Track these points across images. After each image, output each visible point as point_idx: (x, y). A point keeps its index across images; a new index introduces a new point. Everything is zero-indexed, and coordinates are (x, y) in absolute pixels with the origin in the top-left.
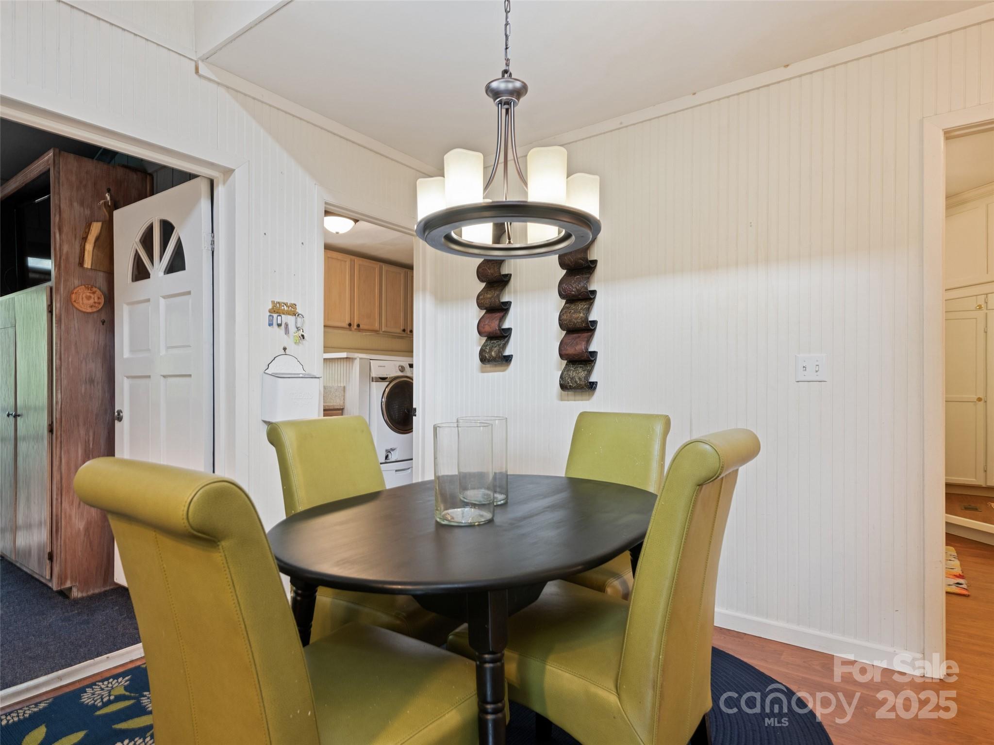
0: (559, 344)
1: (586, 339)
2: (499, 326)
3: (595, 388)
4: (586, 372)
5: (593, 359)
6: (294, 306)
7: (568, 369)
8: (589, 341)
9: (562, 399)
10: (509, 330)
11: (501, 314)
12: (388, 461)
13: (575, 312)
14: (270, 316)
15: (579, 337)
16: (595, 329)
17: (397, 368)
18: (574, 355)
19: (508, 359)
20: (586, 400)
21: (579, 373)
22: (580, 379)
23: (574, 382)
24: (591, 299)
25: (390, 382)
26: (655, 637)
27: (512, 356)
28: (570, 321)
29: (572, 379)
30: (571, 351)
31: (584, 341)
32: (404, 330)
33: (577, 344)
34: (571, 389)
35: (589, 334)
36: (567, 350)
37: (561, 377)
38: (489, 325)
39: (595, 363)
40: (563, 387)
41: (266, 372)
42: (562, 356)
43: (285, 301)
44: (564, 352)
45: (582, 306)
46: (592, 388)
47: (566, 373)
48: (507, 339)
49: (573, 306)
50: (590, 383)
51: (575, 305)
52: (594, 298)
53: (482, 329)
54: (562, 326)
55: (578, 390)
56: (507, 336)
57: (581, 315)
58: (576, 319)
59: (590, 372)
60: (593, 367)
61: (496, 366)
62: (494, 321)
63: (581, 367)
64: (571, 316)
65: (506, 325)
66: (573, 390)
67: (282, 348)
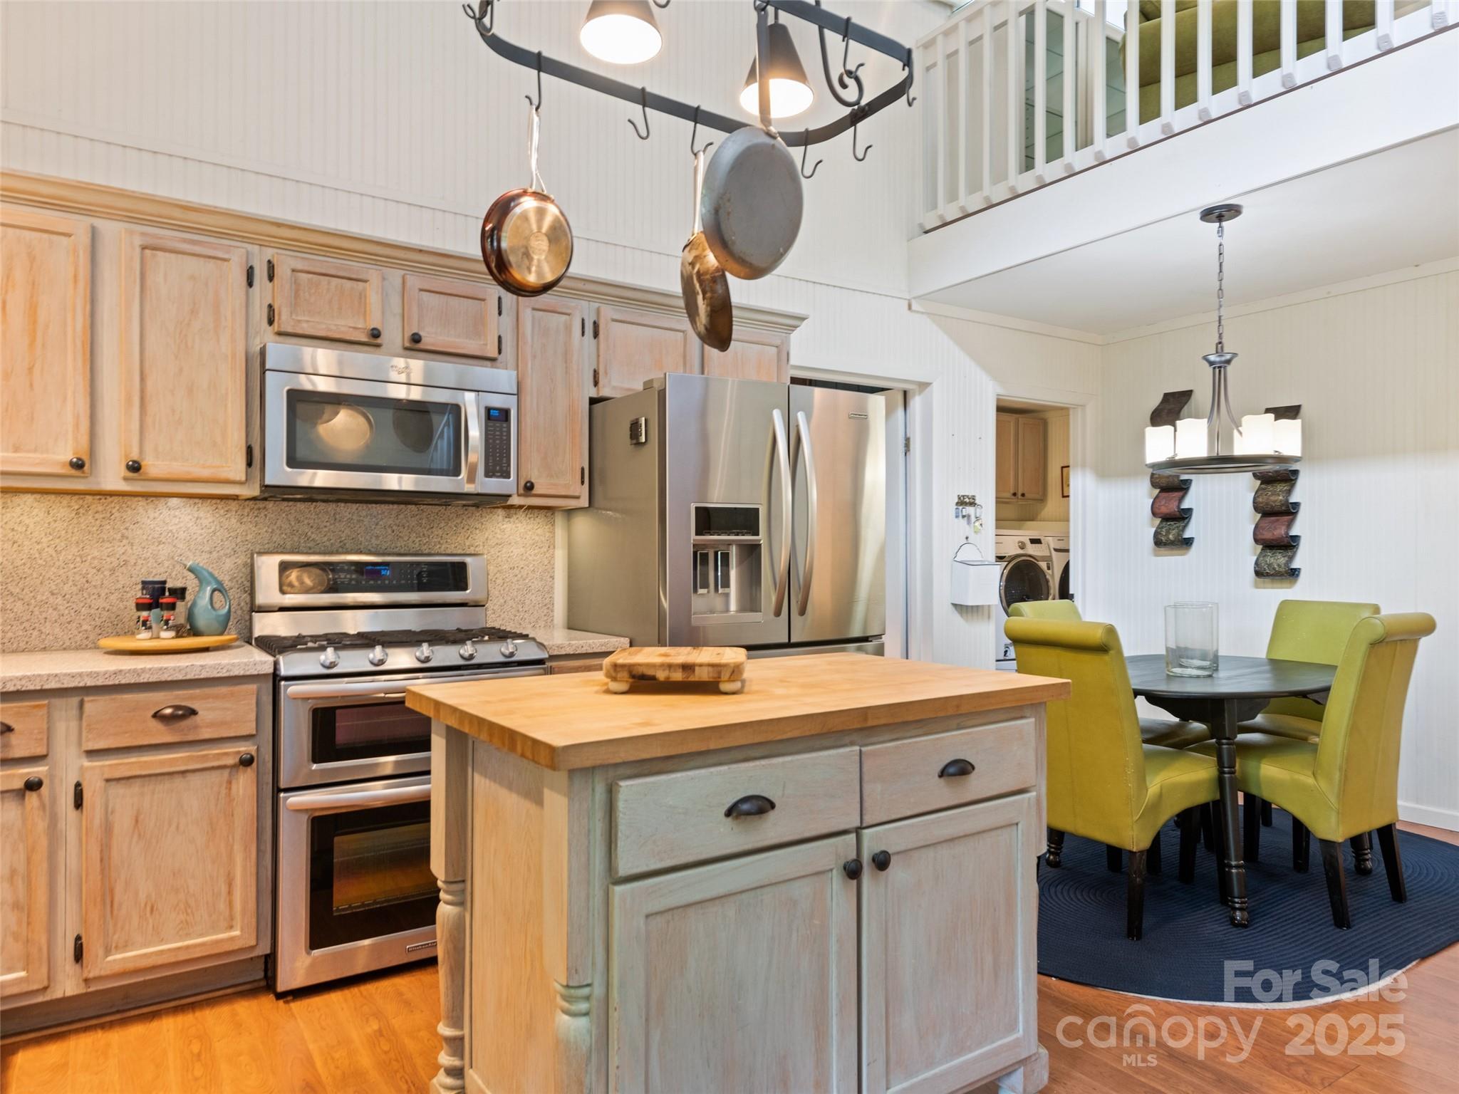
0: (1253, 526)
1: (1287, 523)
2: (1179, 507)
3: (1298, 575)
4: (1286, 559)
5: (1295, 544)
6: (973, 498)
7: (1264, 554)
8: (1290, 525)
9: (1257, 586)
10: (1189, 511)
11: (1180, 494)
12: (1007, 658)
13: (1272, 495)
14: (957, 509)
15: (1278, 520)
16: (1296, 513)
17: (1017, 545)
18: (1273, 540)
19: (1188, 542)
20: (1287, 588)
21: (1278, 560)
22: (1279, 565)
23: (1271, 569)
24: (1292, 480)
25: (1009, 562)
26: (1341, 739)
27: (1193, 538)
28: (1267, 504)
29: (1269, 565)
30: (1267, 535)
31: (1284, 525)
32: (1015, 494)
33: (1275, 529)
34: (1267, 576)
35: (1291, 517)
36: (1264, 535)
37: (1256, 563)
38: (1166, 506)
39: (1297, 549)
40: (1259, 573)
41: (956, 559)
42: (1256, 541)
43: (967, 494)
44: (1260, 537)
45: (1280, 487)
46: (1293, 575)
47: (1261, 559)
48: (1187, 520)
49: (1270, 487)
50: (1292, 569)
51: (1273, 486)
52: (1296, 479)
53: (1157, 511)
54: (1256, 508)
55: (1277, 578)
56: (1187, 518)
57: (1281, 498)
58: (1275, 501)
59: (1291, 558)
60: (1295, 553)
61: (1172, 549)
62: (1172, 501)
63: (1280, 553)
64: (1268, 499)
65: (1185, 505)
66: (1271, 577)
67: (965, 537)
